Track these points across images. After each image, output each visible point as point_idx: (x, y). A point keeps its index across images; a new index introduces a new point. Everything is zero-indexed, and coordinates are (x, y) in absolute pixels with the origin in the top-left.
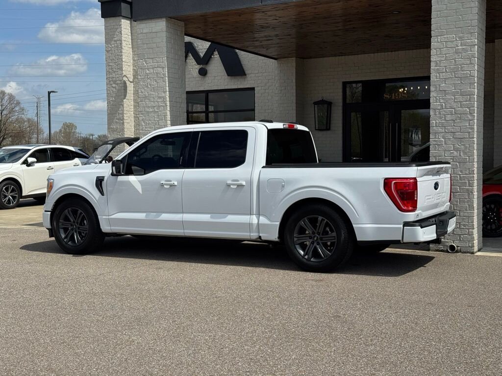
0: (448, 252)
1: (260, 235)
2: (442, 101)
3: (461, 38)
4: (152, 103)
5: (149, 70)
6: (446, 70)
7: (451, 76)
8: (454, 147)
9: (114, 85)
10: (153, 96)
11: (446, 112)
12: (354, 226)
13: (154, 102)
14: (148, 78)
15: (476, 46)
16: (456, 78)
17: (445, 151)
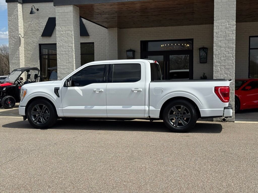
0: (223, 122)
1: (150, 115)
2: (219, 51)
3: (228, 22)
4: (65, 49)
5: (63, 32)
6: (221, 36)
7: (224, 39)
8: (225, 72)
9: (13, 39)
10: (65, 46)
11: (221, 56)
12: (200, 109)
13: (66, 49)
14: (62, 36)
15: (235, 26)
16: (226, 40)
17: (221, 74)
